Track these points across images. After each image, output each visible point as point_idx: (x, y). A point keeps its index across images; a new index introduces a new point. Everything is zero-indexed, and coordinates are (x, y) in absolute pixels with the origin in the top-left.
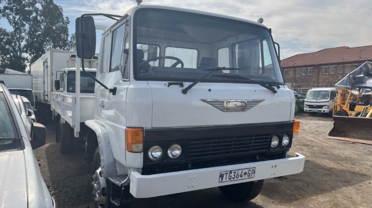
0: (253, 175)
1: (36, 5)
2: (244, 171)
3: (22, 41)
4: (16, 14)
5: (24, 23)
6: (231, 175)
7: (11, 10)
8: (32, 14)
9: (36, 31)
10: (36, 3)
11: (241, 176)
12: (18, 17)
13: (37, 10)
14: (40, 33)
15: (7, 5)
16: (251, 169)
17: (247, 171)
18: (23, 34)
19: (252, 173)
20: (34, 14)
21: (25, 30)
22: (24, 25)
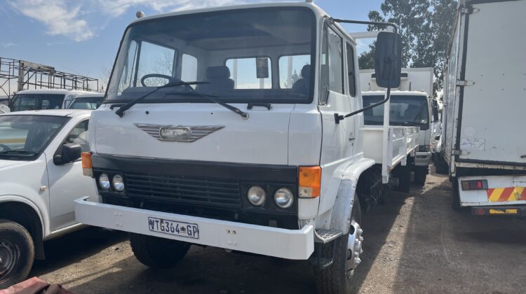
0: (196, 234)
1: (428, 9)
2: (181, 225)
3: (409, 60)
4: (403, 27)
5: (413, 35)
6: (162, 225)
7: (397, 21)
8: (423, 22)
9: (426, 44)
10: (428, 6)
11: (178, 231)
12: (405, 30)
13: (429, 16)
14: (431, 46)
15: (393, 17)
16: (192, 226)
17: (185, 226)
18: (410, 51)
19: (194, 232)
20: (426, 22)
21: (413, 45)
22: (412, 39)
